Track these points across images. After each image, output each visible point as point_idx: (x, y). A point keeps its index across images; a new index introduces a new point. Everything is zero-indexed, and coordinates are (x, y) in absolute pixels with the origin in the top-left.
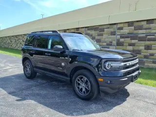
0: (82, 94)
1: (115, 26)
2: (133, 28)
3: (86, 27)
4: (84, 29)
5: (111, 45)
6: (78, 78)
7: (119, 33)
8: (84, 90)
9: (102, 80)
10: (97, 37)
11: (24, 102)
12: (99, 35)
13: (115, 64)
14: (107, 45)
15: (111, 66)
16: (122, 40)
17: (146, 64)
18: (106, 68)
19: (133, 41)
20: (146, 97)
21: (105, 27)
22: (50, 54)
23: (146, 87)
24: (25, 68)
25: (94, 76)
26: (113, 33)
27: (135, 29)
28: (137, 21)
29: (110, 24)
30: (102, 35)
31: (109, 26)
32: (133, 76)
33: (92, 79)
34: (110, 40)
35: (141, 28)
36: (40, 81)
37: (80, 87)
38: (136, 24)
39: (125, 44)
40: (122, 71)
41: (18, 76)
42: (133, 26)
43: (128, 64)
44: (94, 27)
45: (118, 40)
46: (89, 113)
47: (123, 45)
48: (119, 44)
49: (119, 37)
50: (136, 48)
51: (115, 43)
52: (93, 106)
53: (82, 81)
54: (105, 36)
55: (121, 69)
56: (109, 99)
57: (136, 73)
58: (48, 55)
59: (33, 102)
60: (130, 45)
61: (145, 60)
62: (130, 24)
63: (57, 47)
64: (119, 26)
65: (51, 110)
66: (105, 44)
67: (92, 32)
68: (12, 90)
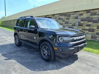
0: (45, 57)
1: (78, 13)
2: (90, 14)
3: (59, 14)
4: (58, 15)
5: (75, 26)
6: (43, 47)
7: (80, 18)
8: (46, 54)
9: (56, 49)
10: (66, 21)
11: (9, 61)
12: (67, 19)
13: (66, 39)
14: (72, 25)
15: (64, 40)
16: (82, 22)
17: (97, 39)
18: (59, 41)
19: (89, 23)
20: (89, 61)
21: (71, 13)
22: (28, 31)
23: (92, 54)
24: (15, 39)
25: (52, 46)
26: (76, 18)
27: (91, 15)
28: (93, 9)
29: (75, 12)
30: (69, 19)
31: (73, 13)
32: (79, 46)
33: (51, 48)
34: (74, 22)
35: (95, 14)
36: (24, 48)
37: (45, 53)
38: (92, 11)
39: (84, 25)
40: (71, 43)
41: (11, 45)
42: (90, 13)
43: (75, 38)
44: (64, 14)
45: (79, 23)
46: (46, 70)
47: (82, 26)
48: (80, 25)
49: (80, 20)
50: (91, 28)
51: (77, 24)
52: (51, 66)
53: (45, 49)
54: (71, 20)
55: (70, 42)
56: (62, 61)
57: (82, 45)
58: (27, 32)
59: (14, 61)
60: (87, 26)
61: (97, 36)
62: (88, 11)
63: (31, 27)
64: (80, 13)
65: (23, 67)
66: (71, 25)
67: (63, 17)
68: (5, 53)
